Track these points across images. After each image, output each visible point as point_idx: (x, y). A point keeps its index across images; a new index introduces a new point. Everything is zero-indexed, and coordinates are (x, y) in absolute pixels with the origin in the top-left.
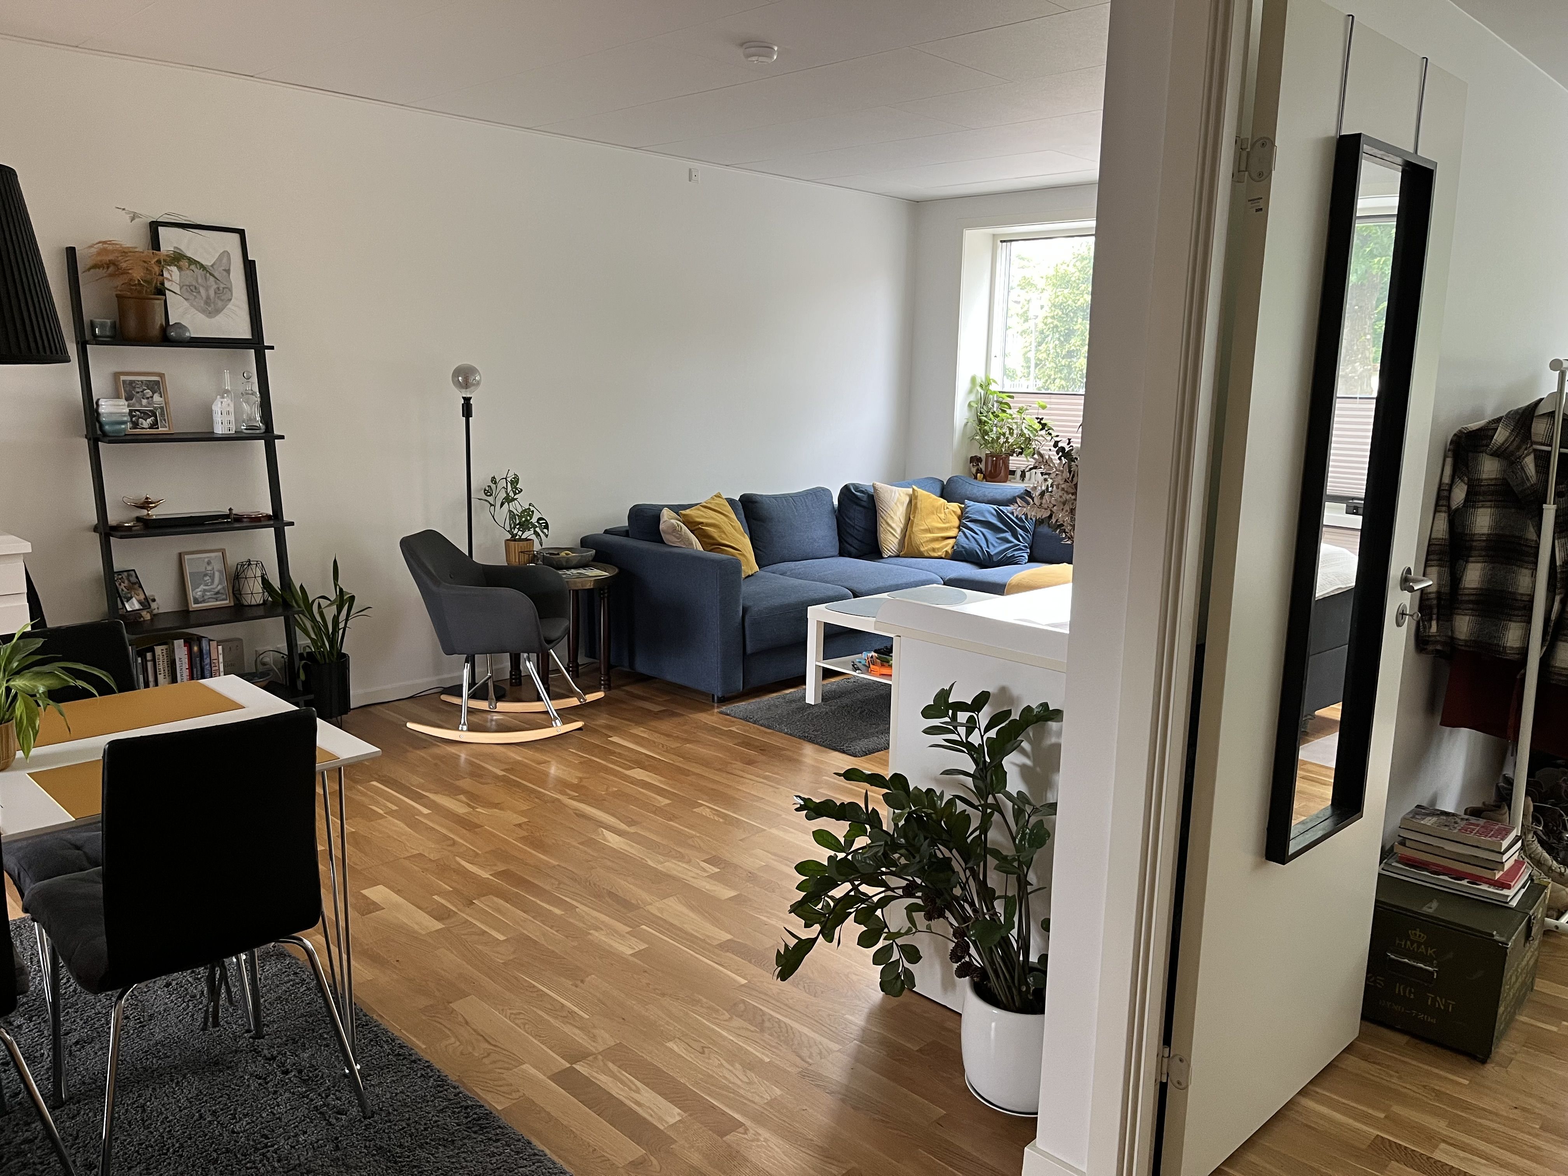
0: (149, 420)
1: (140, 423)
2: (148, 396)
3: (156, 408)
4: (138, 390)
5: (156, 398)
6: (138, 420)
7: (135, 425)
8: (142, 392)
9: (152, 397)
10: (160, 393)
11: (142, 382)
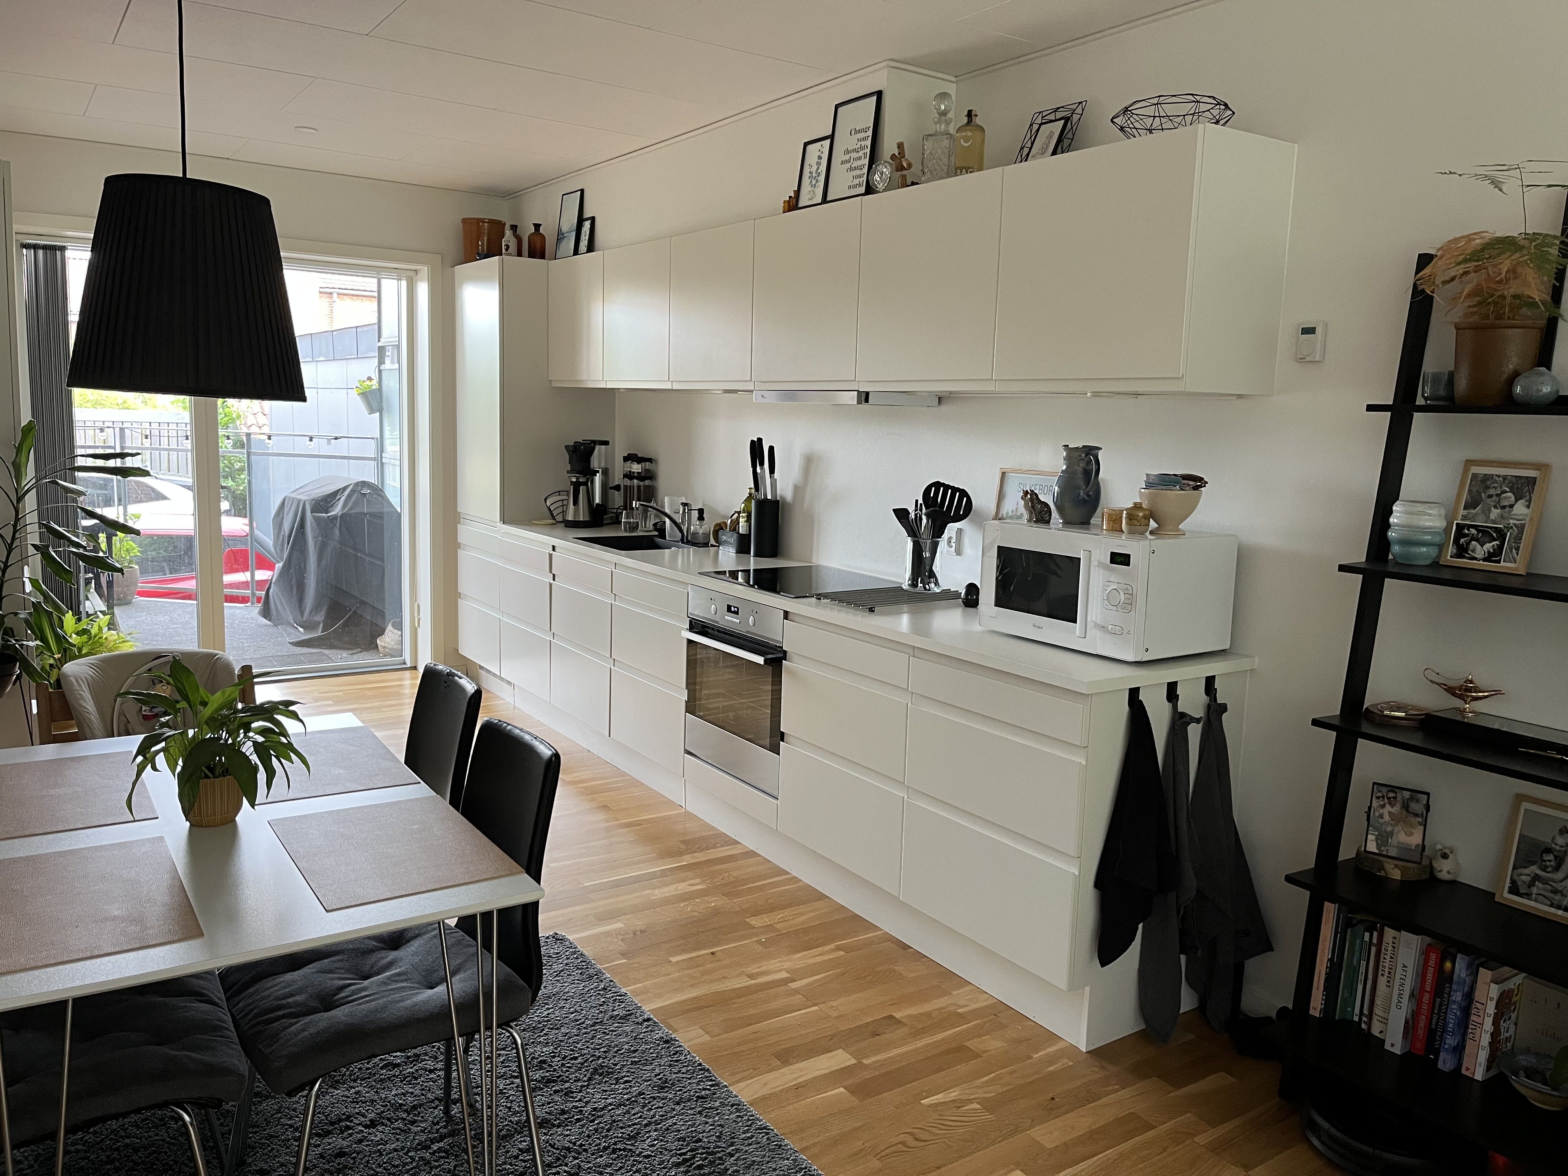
0: (1488, 546)
1: (1471, 547)
2: (1506, 503)
3: (1509, 528)
4: (1492, 492)
5: (1520, 508)
6: (1468, 544)
7: (1462, 551)
8: (1498, 495)
9: (1511, 506)
10: (1530, 501)
11: (1505, 478)
